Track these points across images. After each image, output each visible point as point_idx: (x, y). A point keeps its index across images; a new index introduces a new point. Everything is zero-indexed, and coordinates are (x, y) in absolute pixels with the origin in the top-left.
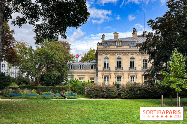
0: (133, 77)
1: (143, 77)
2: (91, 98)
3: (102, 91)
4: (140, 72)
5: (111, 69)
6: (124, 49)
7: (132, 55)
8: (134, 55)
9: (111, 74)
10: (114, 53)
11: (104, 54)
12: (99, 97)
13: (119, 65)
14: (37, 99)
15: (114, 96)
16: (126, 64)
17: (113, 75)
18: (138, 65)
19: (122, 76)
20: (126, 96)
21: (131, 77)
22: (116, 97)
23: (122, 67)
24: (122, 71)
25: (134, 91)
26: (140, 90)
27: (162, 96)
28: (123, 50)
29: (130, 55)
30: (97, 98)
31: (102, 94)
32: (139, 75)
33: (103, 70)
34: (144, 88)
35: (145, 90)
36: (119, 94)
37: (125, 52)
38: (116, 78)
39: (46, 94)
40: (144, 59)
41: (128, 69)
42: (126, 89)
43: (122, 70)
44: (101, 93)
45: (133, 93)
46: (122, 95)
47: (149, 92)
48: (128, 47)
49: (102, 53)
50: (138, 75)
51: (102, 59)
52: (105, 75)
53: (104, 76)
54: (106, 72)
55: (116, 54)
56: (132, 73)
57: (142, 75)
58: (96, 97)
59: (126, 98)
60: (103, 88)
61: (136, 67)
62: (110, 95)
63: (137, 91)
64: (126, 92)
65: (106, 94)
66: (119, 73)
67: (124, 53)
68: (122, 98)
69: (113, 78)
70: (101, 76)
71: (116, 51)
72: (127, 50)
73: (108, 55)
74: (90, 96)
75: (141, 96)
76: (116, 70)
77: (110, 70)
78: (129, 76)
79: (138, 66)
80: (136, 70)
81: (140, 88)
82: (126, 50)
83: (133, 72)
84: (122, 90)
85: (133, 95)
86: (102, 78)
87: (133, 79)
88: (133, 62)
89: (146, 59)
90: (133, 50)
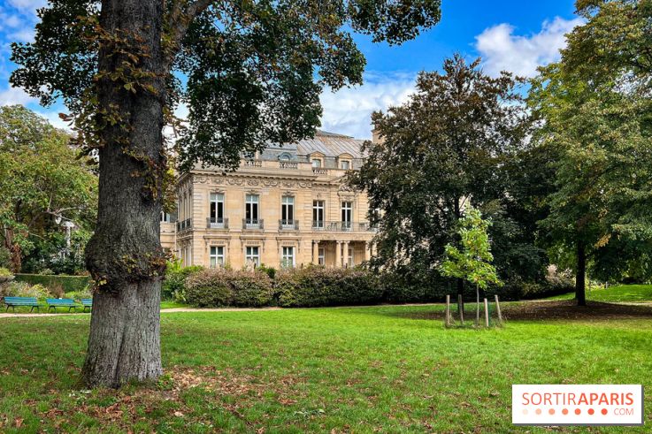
0: (290, 249)
1: (316, 246)
2: (202, 306)
3: (233, 286)
4: (308, 236)
5: (229, 224)
6: (265, 169)
7: (288, 186)
8: (292, 188)
9: (230, 238)
10: (240, 180)
11: (210, 181)
12: (225, 305)
13: (252, 213)
14: (69, 312)
15: (264, 300)
16: (270, 213)
17: (235, 243)
18: (302, 215)
19: (261, 244)
20: (293, 299)
21: (285, 248)
22: (267, 304)
23: (262, 221)
24: (261, 231)
25: (312, 286)
26: (328, 283)
27: (448, 297)
28: (263, 171)
29: (282, 187)
30: (218, 307)
31: (232, 297)
32: (306, 244)
33: (209, 227)
34: (337, 278)
35: (339, 283)
36: (276, 296)
37: (269, 179)
38: (245, 250)
39: (76, 297)
40: (316, 199)
41: (277, 224)
42: (292, 282)
43: (261, 227)
44: (231, 292)
45: (311, 291)
46: (282, 297)
47: (350, 288)
48: (278, 165)
49: (205, 178)
50: (302, 242)
51: (204, 194)
52: (212, 242)
53: (210, 244)
54: (215, 232)
55: (246, 183)
56: (286, 236)
57: (313, 243)
58: (218, 303)
59: (293, 306)
60: (235, 279)
61: (297, 222)
62: (252, 299)
63: (321, 286)
64: (293, 288)
65: (243, 296)
66: (253, 235)
67: (265, 181)
68: (281, 305)
69: (236, 251)
70: (202, 245)
71: (245, 175)
72: (276, 172)
73: (222, 185)
74: (201, 301)
75: (329, 299)
76: (244, 227)
77: (226, 227)
78: (281, 245)
79: (303, 219)
80: (297, 228)
81: (327, 278)
82: (272, 172)
83: (291, 235)
84: (284, 285)
85: (311, 296)
86: (204, 251)
87: (291, 252)
88: (290, 207)
89: (322, 199)
90: (291, 173)
